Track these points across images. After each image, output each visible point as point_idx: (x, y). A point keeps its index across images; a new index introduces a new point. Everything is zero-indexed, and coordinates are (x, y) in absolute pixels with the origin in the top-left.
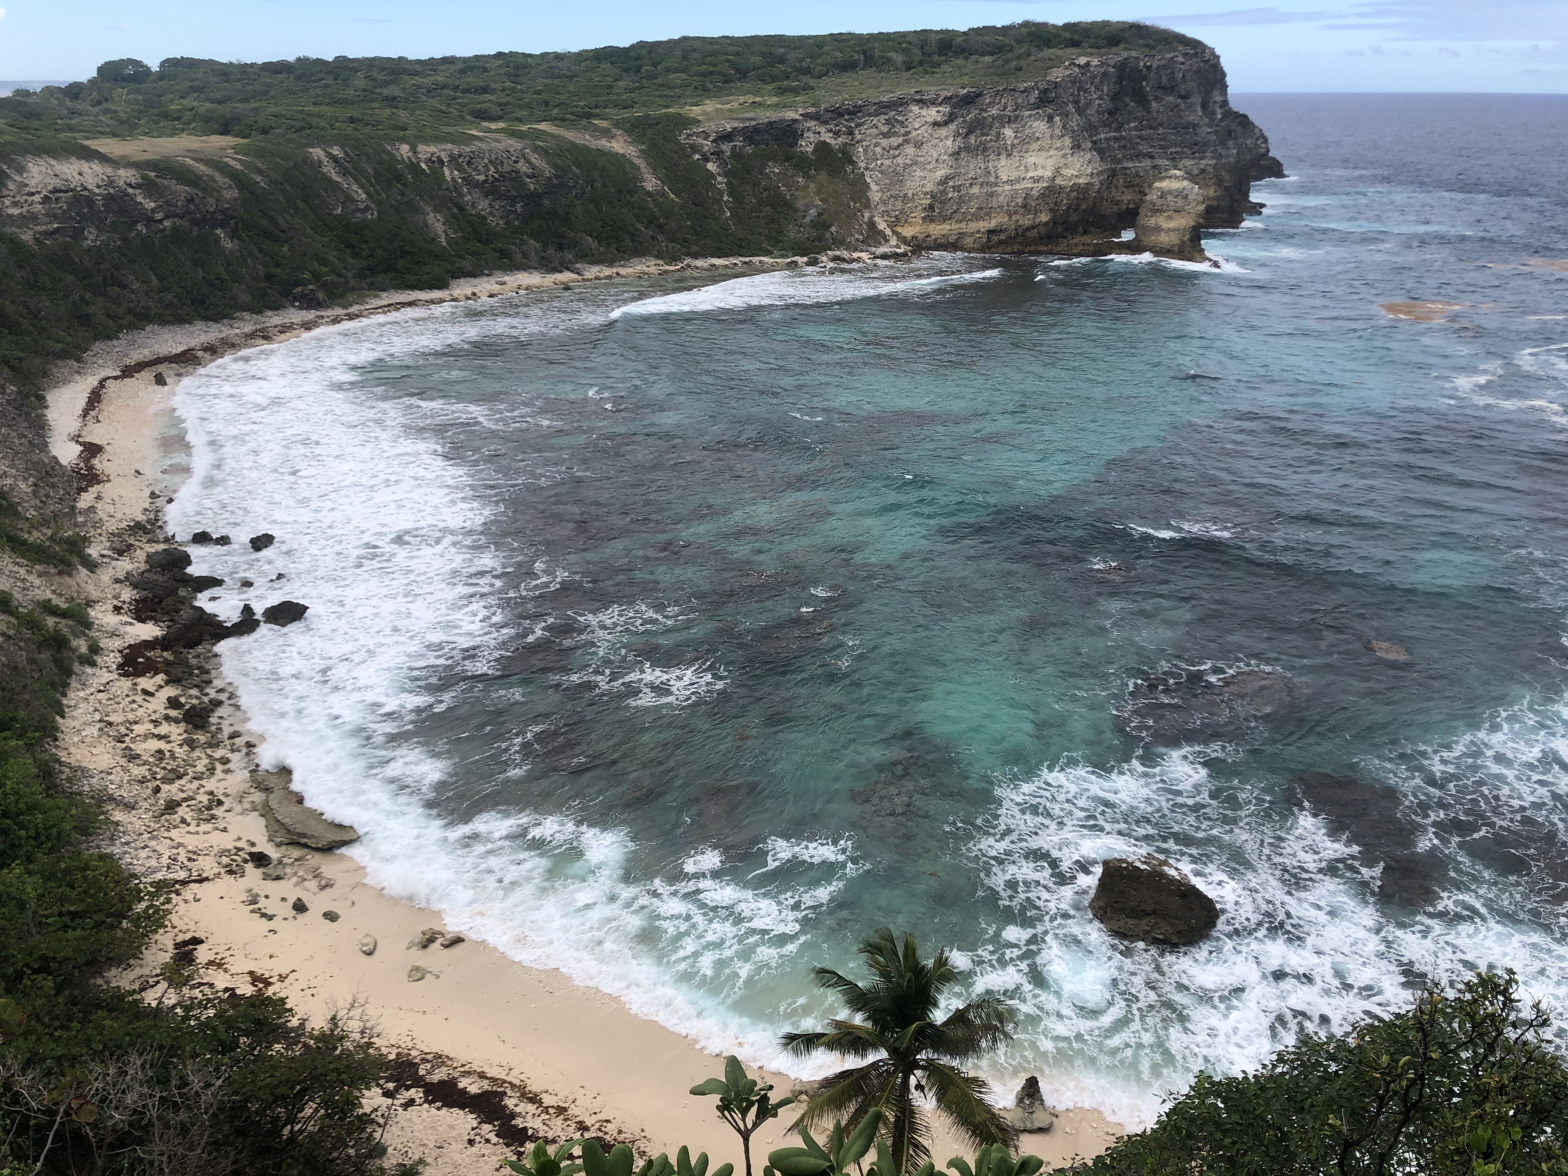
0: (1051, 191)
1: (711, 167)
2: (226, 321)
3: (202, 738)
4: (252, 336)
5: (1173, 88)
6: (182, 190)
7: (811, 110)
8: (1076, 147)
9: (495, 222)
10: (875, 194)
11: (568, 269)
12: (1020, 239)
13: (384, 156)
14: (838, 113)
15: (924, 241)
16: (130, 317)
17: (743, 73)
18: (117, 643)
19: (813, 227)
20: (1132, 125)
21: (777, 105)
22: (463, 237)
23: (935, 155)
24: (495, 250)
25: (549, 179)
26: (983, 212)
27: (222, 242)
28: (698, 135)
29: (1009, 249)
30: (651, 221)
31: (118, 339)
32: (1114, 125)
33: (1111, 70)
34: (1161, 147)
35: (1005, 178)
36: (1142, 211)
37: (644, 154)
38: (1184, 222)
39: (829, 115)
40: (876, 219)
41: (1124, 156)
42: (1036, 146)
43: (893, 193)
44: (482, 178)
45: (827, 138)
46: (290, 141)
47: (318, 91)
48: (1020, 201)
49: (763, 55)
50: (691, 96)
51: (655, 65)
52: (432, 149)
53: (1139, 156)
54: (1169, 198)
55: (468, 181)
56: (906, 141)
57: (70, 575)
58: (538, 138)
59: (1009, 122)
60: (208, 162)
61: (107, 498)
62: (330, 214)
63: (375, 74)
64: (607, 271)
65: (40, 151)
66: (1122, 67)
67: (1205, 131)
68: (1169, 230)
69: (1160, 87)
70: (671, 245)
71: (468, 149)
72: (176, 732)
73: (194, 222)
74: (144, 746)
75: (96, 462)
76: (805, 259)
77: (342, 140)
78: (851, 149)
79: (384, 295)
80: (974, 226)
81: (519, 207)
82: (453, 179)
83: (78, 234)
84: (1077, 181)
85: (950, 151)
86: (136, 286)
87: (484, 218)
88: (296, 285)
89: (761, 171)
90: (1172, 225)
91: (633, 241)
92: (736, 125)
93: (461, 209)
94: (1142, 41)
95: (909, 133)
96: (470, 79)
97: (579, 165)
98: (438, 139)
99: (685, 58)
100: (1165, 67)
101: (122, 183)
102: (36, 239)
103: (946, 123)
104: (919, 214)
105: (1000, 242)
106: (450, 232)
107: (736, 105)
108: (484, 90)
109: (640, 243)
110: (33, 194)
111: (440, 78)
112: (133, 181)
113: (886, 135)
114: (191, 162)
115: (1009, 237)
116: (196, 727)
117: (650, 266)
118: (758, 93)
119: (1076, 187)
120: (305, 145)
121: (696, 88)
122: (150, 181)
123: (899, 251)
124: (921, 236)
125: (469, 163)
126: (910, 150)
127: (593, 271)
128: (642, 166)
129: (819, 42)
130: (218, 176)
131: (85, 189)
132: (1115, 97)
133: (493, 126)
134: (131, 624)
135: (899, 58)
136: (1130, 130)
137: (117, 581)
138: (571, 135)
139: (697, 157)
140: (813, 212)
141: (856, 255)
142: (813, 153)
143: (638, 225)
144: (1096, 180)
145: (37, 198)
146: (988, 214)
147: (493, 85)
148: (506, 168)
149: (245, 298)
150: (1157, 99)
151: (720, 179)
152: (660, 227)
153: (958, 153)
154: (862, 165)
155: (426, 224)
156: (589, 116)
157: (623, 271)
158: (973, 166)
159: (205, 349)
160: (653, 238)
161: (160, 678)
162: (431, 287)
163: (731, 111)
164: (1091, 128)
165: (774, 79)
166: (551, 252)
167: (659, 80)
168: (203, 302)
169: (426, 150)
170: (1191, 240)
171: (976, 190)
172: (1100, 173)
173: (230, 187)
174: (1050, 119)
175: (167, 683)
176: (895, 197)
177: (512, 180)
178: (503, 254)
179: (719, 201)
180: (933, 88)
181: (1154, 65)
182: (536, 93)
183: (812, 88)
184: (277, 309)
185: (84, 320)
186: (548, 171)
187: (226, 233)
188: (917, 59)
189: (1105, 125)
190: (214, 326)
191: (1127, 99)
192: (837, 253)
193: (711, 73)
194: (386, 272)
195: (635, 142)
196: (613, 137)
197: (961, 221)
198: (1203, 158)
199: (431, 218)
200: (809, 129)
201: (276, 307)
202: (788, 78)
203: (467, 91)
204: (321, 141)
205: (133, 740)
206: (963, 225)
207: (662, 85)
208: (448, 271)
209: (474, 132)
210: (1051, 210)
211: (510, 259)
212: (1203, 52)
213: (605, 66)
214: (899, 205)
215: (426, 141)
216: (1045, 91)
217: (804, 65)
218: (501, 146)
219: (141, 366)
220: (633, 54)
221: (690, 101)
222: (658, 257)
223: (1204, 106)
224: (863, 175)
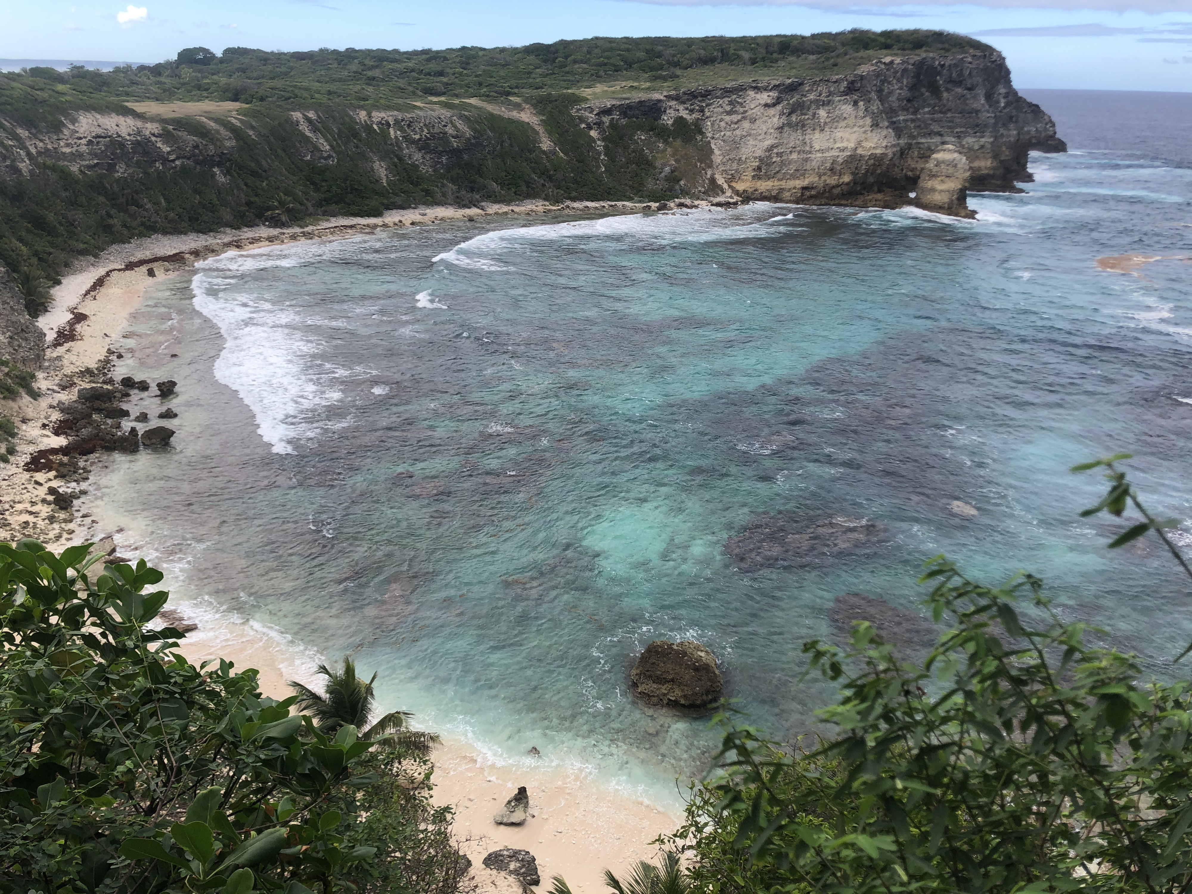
0: (853, 159)
1: (593, 133)
2: (212, 234)
3: (62, 515)
4: (228, 245)
5: (961, 82)
6: (192, 139)
7: (673, 93)
8: (875, 125)
9: (426, 169)
10: (717, 157)
11: (475, 206)
12: (827, 195)
13: (347, 119)
14: (693, 95)
15: (752, 193)
16: (142, 228)
17: (629, 65)
18: (32, 449)
19: (666, 180)
20: (926, 110)
21: (648, 89)
22: (399, 180)
23: (765, 129)
24: (422, 190)
25: (469, 139)
26: (799, 173)
27: (217, 177)
28: (585, 109)
29: (818, 202)
30: (543, 173)
31: (130, 243)
32: (911, 110)
33: (910, 67)
34: (949, 127)
35: (817, 148)
36: (923, 176)
37: (544, 123)
38: (953, 185)
39: (686, 97)
40: (716, 176)
41: (919, 134)
42: (843, 124)
43: (731, 157)
44: (417, 137)
45: (684, 114)
46: (279, 106)
47: (323, 73)
48: (828, 165)
49: (647, 51)
50: (587, 81)
51: (566, 57)
52: (383, 115)
53: (931, 134)
54: (943, 166)
55: (407, 138)
56: (744, 118)
57: (14, 400)
58: (464, 109)
59: (823, 105)
60: (217, 120)
61: (75, 350)
62: (302, 160)
63: (367, 62)
64: (505, 209)
65: (89, 108)
66: (920, 65)
67: (987, 116)
68: (941, 191)
69: (951, 81)
70: (555, 191)
71: (409, 116)
72: (45, 510)
73: (197, 162)
74: (18, 518)
75: (78, 327)
76: (657, 204)
77: (317, 107)
78: (702, 123)
79: (333, 219)
80: (792, 184)
81: (444, 159)
82: (396, 137)
83: (111, 168)
84: (874, 152)
85: (776, 126)
86: (149, 206)
87: (417, 166)
88: (268, 210)
89: (631, 138)
90: (944, 187)
91: (528, 187)
92: (614, 103)
93: (400, 159)
94: (940, 46)
95: (746, 111)
96: (433, 66)
97: (493, 130)
98: (388, 108)
99: (589, 53)
100: (956, 66)
101: (148, 133)
102: (81, 171)
103: (774, 105)
104: (750, 173)
105: (811, 197)
106: (390, 176)
107: (618, 88)
108: (441, 74)
109: (533, 189)
110: (80, 138)
111: (411, 64)
112: (156, 132)
113: (729, 113)
114: (205, 120)
115: (818, 193)
116: (62, 508)
117: (538, 206)
118: (637, 79)
119: (873, 156)
120: (289, 110)
121: (592, 75)
122: (169, 132)
123: (731, 201)
124: (751, 190)
125: (409, 126)
126: (746, 124)
127: (493, 208)
128: (541, 132)
129: (690, 42)
130: (222, 130)
131: (119, 136)
132: (913, 88)
133: (435, 99)
134: (48, 436)
135: (746, 55)
136: (924, 113)
137: (51, 407)
138: (492, 108)
139: (583, 126)
140: (667, 169)
141: (696, 203)
142: (672, 125)
143: (533, 176)
144: (890, 152)
145: (84, 141)
146: (803, 175)
147: (448, 70)
148: (436, 130)
149: (228, 217)
150: (948, 90)
151: (599, 143)
152: (550, 178)
153: (782, 128)
154: (709, 135)
155: (373, 170)
156: (508, 94)
157: (517, 209)
158: (793, 138)
159: (191, 253)
160: (543, 185)
161: (52, 474)
162: (369, 215)
163: (613, 92)
164: (891, 112)
165: (652, 69)
166: (464, 192)
167: (567, 69)
168: (197, 219)
169: (378, 116)
170: (958, 199)
171: (794, 156)
172: (894, 146)
173: (230, 138)
174: (856, 103)
175: (56, 477)
176: (732, 160)
177: (439, 139)
178: (428, 193)
179: (597, 159)
180: (768, 78)
181: (947, 64)
182: (476, 76)
183: (678, 77)
184: (252, 226)
185: (107, 229)
186: (468, 133)
187: (222, 171)
188: (761, 56)
189: (904, 109)
190: (202, 237)
191: (923, 90)
192: (683, 201)
193: (605, 64)
194: (337, 203)
195: (539, 113)
196: (523, 109)
197: (781, 180)
198: (983, 137)
199: (376, 166)
200: (670, 107)
201: (251, 225)
202: (662, 69)
203: (429, 74)
204: (302, 107)
205: (12, 514)
206: (783, 183)
207: (568, 73)
208: (383, 204)
209: (418, 104)
210: (852, 173)
211: (432, 197)
212: (991, 54)
213: (531, 58)
214: (735, 166)
215: (378, 108)
216: (853, 82)
217: (676, 59)
218: (435, 114)
219: (141, 263)
220: (552, 49)
221: (585, 84)
222: (545, 199)
223: (989, 97)
224: (709, 142)
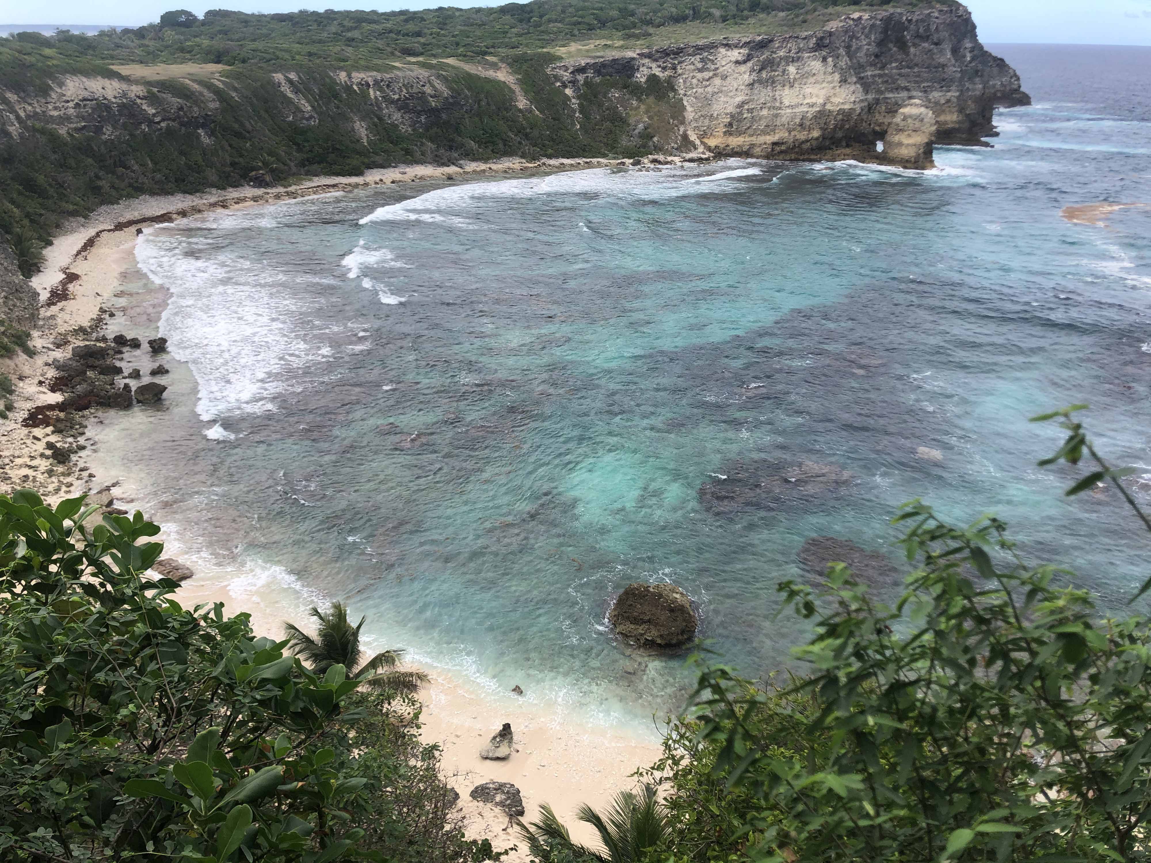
0: (822, 114)
1: (568, 92)
2: (198, 194)
3: (60, 469)
4: (214, 205)
5: (928, 37)
6: (176, 101)
7: (646, 51)
8: (844, 81)
9: (405, 129)
10: (690, 114)
11: (453, 164)
12: (796, 150)
13: (327, 80)
14: (665, 53)
15: (724, 149)
16: (130, 189)
17: (603, 24)
18: (29, 405)
19: (640, 137)
20: (894, 65)
21: (622, 47)
22: (379, 140)
23: (736, 86)
24: (402, 149)
25: (447, 98)
26: (769, 129)
27: (202, 139)
28: (560, 68)
29: (788, 157)
30: (521, 131)
31: (118, 204)
32: (879, 65)
33: (878, 22)
34: (916, 82)
35: (787, 104)
36: (890, 130)
37: (520, 82)
38: (920, 139)
39: (659, 55)
40: (689, 132)
41: (886, 89)
42: (812, 80)
43: (703, 113)
44: (396, 97)
45: (657, 72)
46: (261, 68)
47: (303, 34)
48: (798, 121)
49: (620, 10)
50: (562, 40)
51: (541, 17)
52: (362, 75)
53: (898, 89)
54: (909, 121)
55: (387, 99)
56: (715, 75)
57: (10, 358)
58: (442, 69)
59: (793, 61)
60: (200, 82)
61: (68, 309)
62: (284, 121)
63: (346, 23)
64: (483, 166)
65: (76, 72)
66: (888, 21)
67: (953, 70)
68: (908, 145)
69: (918, 36)
70: (532, 149)
71: (388, 76)
72: (44, 464)
73: (182, 124)
74: (18, 472)
75: (71, 287)
76: (631, 161)
77: (298, 68)
78: (674, 80)
79: (316, 179)
80: (762, 139)
81: (423, 119)
82: (376, 97)
83: (98, 130)
84: (843, 107)
85: (746, 83)
86: (136, 167)
87: (397, 126)
88: (252, 171)
89: (605, 96)
90: (911, 141)
91: (505, 145)
92: (588, 61)
93: (380, 119)
94: (907, 1)
95: (717, 69)
96: (411, 27)
97: (470, 88)
98: (367, 69)
99: (563, 12)
100: (922, 20)
101: (133, 95)
102: (69, 133)
103: (745, 62)
104: (721, 129)
105: (782, 152)
106: (370, 135)
107: (592, 46)
108: (419, 34)
109: (510, 146)
110: (68, 102)
111: (389, 25)
112: (141, 94)
113: (700, 70)
114: (188, 82)
115: (788, 148)
116: (59, 462)
117: (515, 163)
118: (610, 38)
119: (841, 112)
120: (271, 71)
121: (566, 34)
122: (153, 94)
123: (704, 156)
124: (722, 146)
125: (388, 86)
126: (717, 81)
127: (471, 166)
128: (517, 91)
130: (205, 92)
131: (105, 99)
132: (881, 43)
133: (413, 59)
134: (44, 393)
135: (717, 13)
136: (892, 69)
137: (47, 364)
138: (469, 68)
139: (558, 84)
140: (641, 126)
141: (670, 159)
142: (645, 83)
143: (510, 134)
144: (858, 107)
145: (71, 104)
146: (774, 131)
147: (426, 31)
148: (415, 90)
149: (214, 178)
150: (915, 45)
151: (573, 101)
152: (526, 136)
153: (752, 84)
154: (682, 92)
155: (353, 130)
156: (485, 53)
157: (494, 167)
158: (763, 94)
159: (178, 213)
160: (520, 143)
161: (50, 429)
162: (351, 174)
163: (588, 51)
164: (858, 68)
165: (625, 28)
166: (442, 151)
167: (542, 28)
168: (184, 180)
169: (358, 76)
170: (925, 153)
171: (765, 112)
172: (862, 101)
173: (214, 100)
174: (824, 59)
175: (53, 432)
176: (704, 117)
177: (418, 98)
178: (407, 152)
179: (572, 117)
180: (738, 36)
181: (914, 19)
182: (453, 36)
183: (650, 35)
184: (237, 187)
185: (96, 190)
186: (446, 92)
187: (206, 133)
188: (731, 13)
189: (871, 65)
190: (189, 197)
191: (891, 45)
192: (656, 157)
193: (579, 23)
194: (319, 163)
195: (515, 72)
196: (499, 69)
197: (752, 135)
198: (949, 91)
199: (357, 125)
200: (643, 65)
201: (236, 185)
202: (635, 27)
203: (407, 35)
204: (283, 69)
205: (12, 468)
206: (754, 138)
207: (543, 32)
208: (364, 163)
209: (397, 64)
210: (821, 128)
211: (412, 156)
212: (957, 9)
213: (507, 17)
214: (707, 122)
215: (358, 69)
216: (822, 39)
217: (648, 17)
218: (413, 74)
219: (130, 223)
220: (528, 9)
221: (560, 43)
222: (522, 157)
223: (955, 51)
224: (682, 99)
